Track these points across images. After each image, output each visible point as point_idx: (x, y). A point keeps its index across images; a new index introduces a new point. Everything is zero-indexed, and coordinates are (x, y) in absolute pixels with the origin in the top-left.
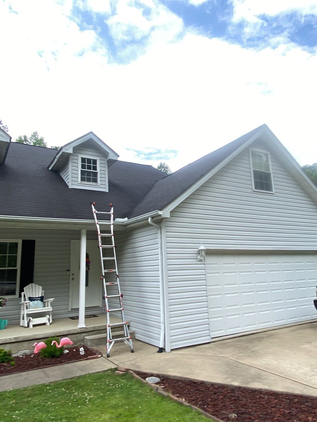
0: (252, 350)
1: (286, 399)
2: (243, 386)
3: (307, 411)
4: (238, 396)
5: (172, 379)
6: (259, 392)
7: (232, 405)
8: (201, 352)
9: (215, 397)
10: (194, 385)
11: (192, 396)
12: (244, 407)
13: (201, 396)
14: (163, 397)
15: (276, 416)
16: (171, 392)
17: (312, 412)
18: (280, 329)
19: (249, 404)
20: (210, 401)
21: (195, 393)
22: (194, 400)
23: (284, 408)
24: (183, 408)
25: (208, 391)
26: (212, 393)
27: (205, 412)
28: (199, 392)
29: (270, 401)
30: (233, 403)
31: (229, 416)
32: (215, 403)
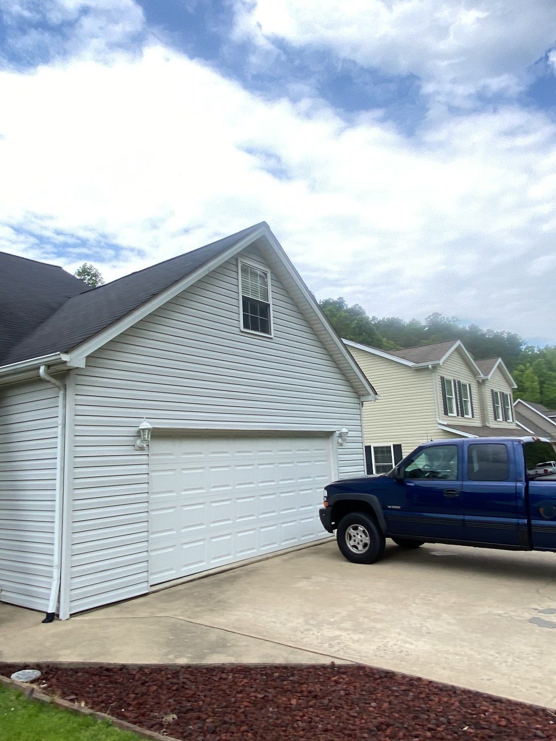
0: (216, 600)
1: (262, 675)
2: (195, 663)
3: (290, 691)
4: (183, 683)
5: (65, 669)
6: (221, 669)
7: (172, 700)
8: (128, 612)
9: (144, 689)
10: (108, 673)
11: (100, 694)
12: (192, 699)
13: (117, 691)
14: (42, 703)
15: (242, 706)
16: (59, 692)
17: (298, 691)
18: (268, 558)
19: (201, 694)
20: (133, 698)
21: (107, 688)
22: (102, 702)
23: (256, 691)
24: (80, 720)
25: (131, 680)
26: (139, 683)
27: (119, 721)
28: (115, 686)
29: (236, 683)
30: (174, 695)
31: (164, 720)
32: (141, 701)
